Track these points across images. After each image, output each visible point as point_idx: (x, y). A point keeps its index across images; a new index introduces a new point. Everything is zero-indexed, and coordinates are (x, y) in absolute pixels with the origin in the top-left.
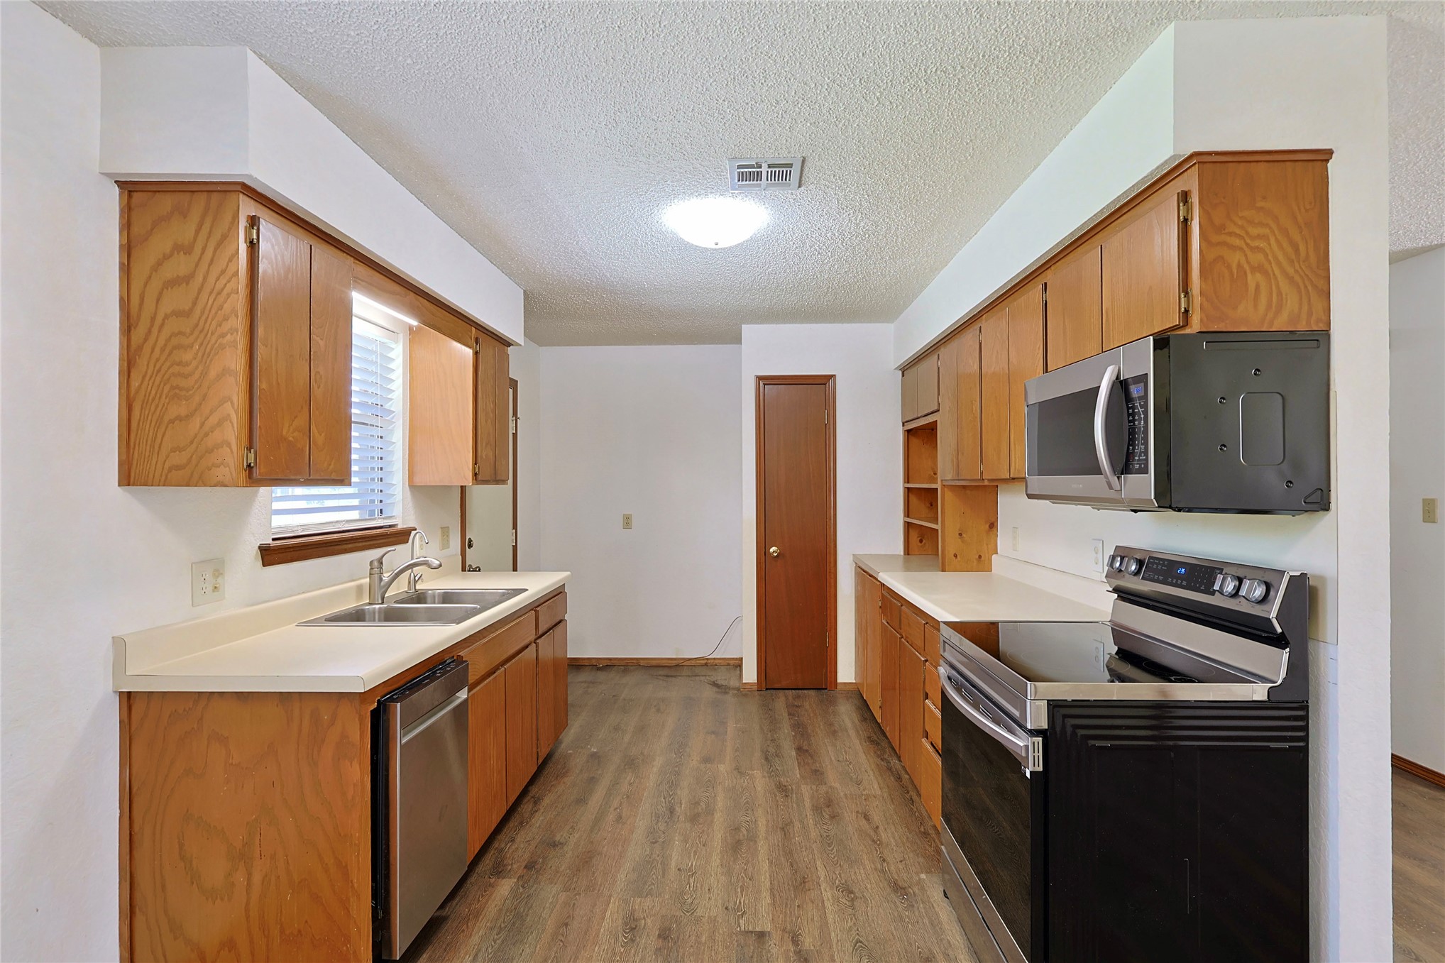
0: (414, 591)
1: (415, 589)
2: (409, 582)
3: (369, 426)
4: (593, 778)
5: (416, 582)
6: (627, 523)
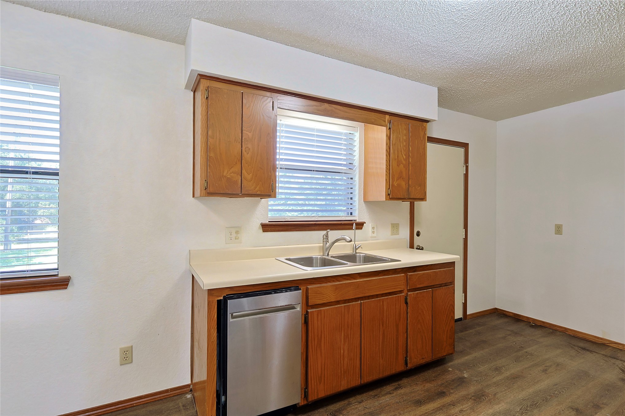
0: (355, 253)
1: (356, 252)
2: (353, 248)
3: (341, 174)
4: (444, 393)
5: (356, 249)
6: (559, 230)
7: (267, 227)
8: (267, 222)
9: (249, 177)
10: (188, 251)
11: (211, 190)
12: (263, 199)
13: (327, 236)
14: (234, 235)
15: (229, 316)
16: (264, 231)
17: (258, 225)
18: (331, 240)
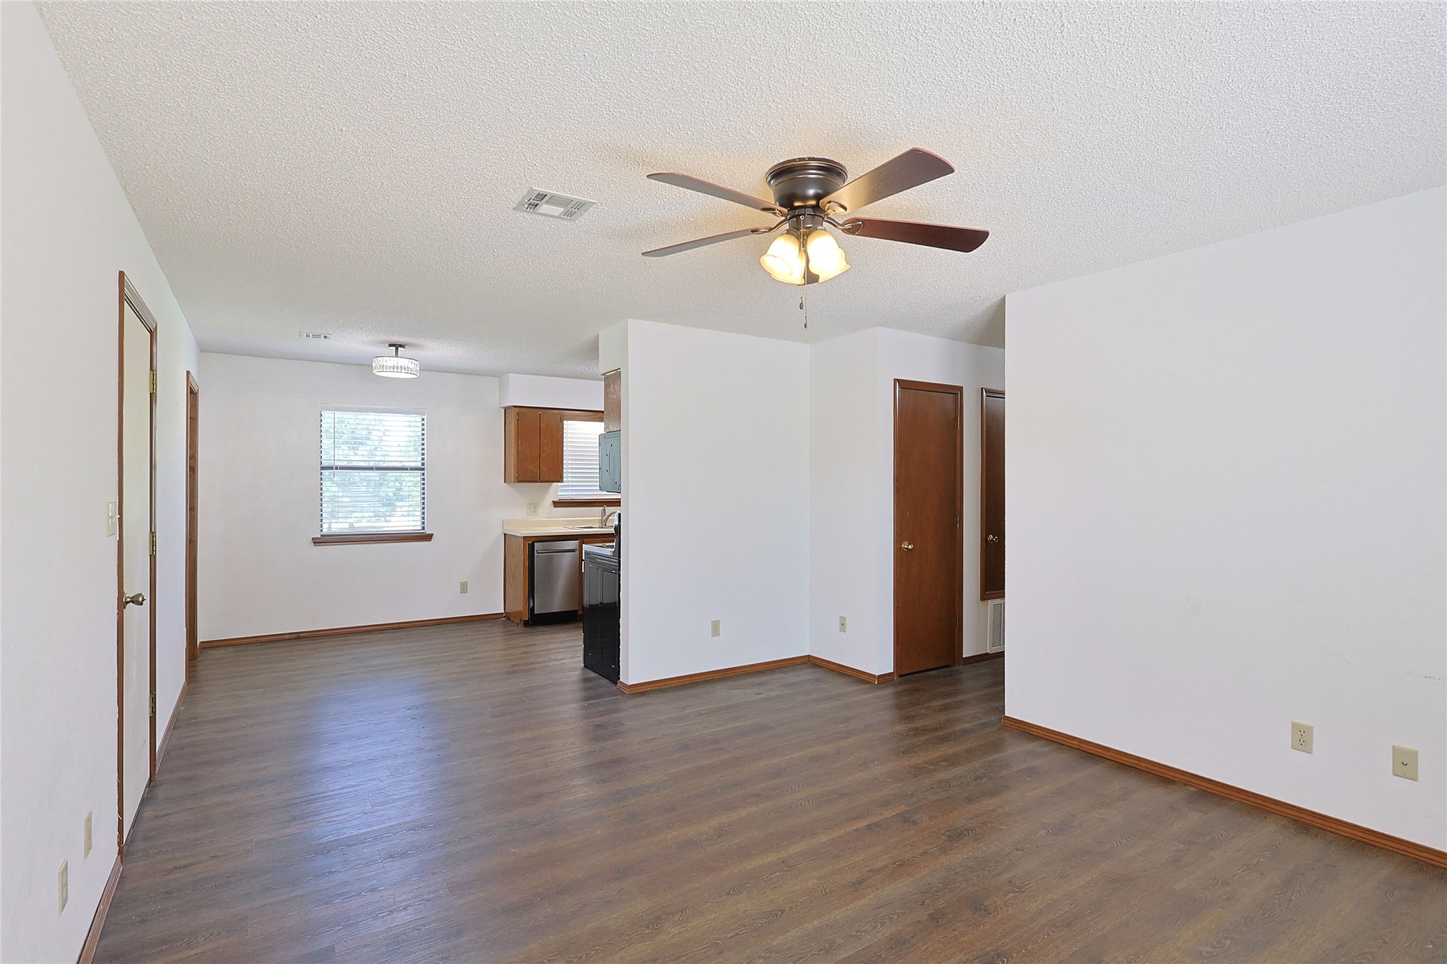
7: (557, 504)
8: (557, 500)
9: (545, 469)
10: (501, 521)
11: (521, 479)
12: (554, 484)
13: (605, 510)
14: (533, 509)
15: (536, 552)
16: (555, 507)
17: (551, 502)
18: (607, 514)
